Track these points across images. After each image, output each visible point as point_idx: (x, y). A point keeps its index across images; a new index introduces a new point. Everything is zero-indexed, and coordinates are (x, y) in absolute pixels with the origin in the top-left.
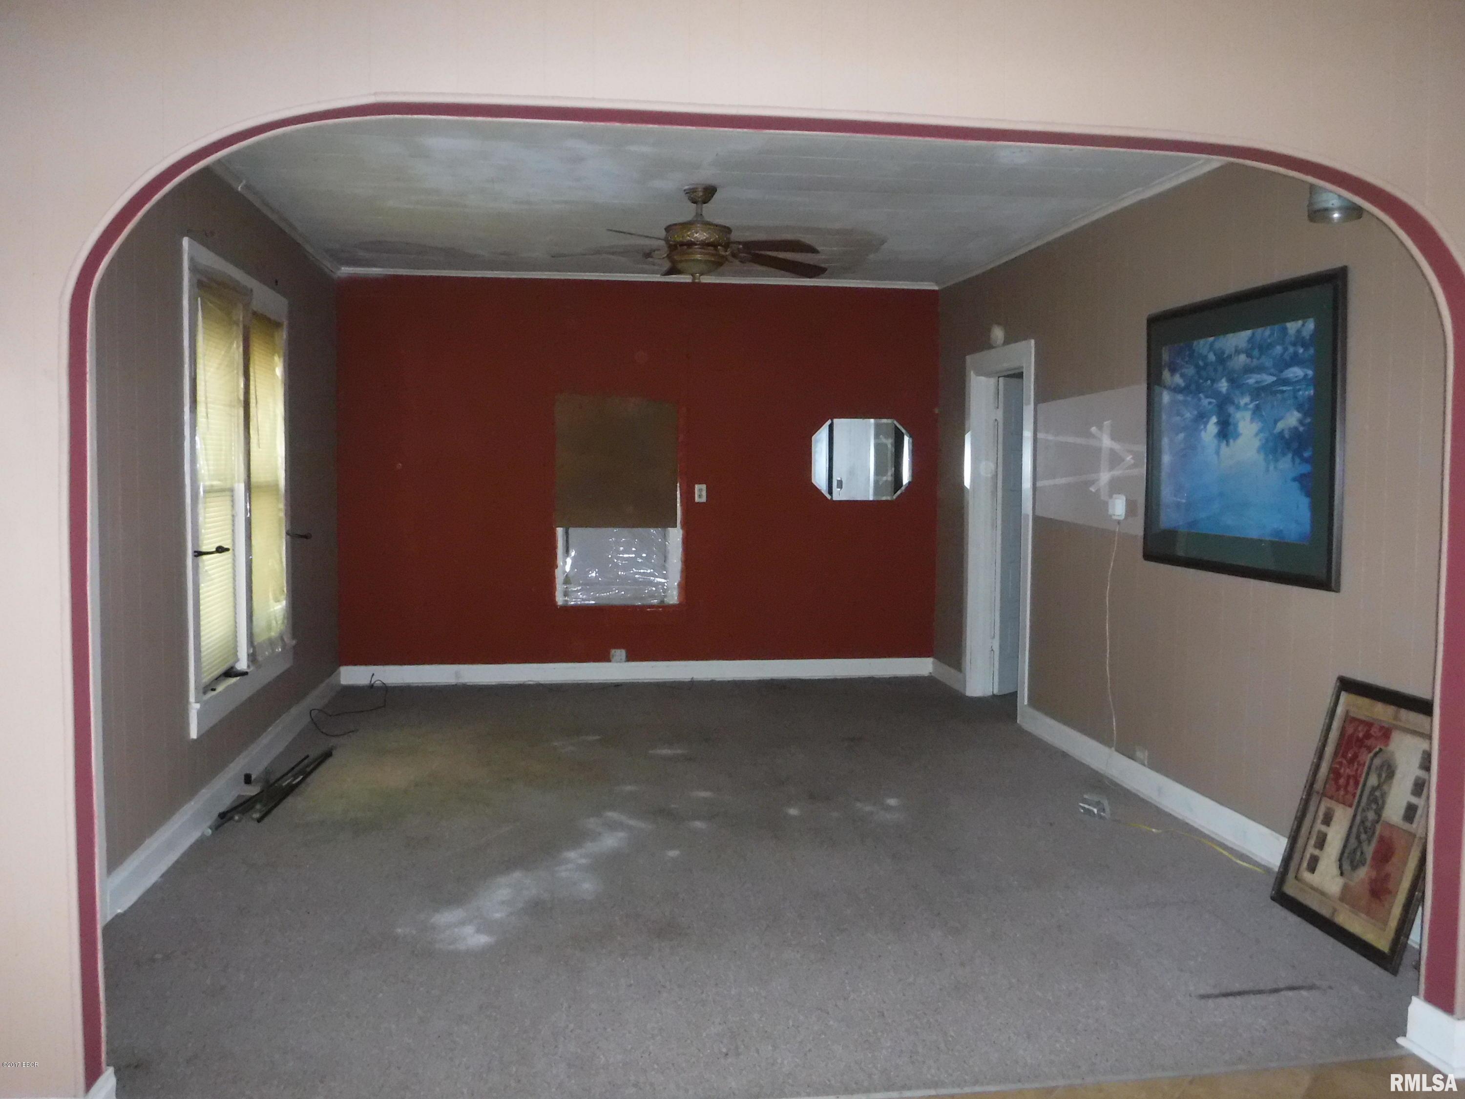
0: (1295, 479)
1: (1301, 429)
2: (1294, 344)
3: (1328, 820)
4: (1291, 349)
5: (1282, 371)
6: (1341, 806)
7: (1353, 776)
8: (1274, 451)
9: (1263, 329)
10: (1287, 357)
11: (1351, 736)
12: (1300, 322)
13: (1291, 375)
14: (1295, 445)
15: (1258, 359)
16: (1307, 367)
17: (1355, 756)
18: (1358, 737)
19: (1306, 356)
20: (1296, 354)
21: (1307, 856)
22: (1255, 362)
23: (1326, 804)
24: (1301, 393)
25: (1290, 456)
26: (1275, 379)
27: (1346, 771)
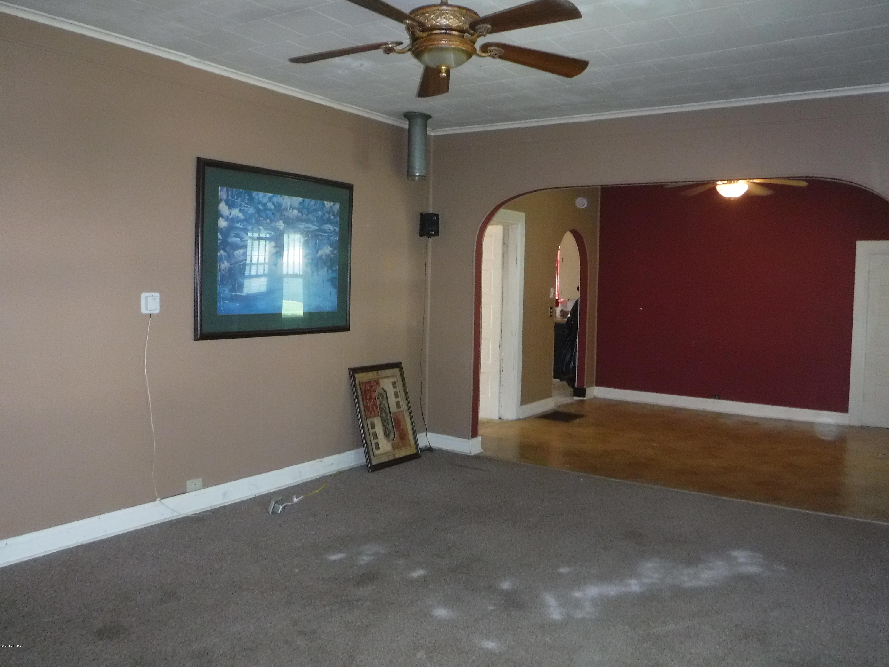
0: (328, 280)
1: (332, 256)
2: (329, 213)
3: (373, 427)
4: (327, 215)
5: (321, 225)
6: (375, 418)
7: (373, 404)
8: (316, 265)
9: (310, 200)
10: (325, 218)
11: (365, 390)
12: (332, 203)
13: (327, 228)
14: (329, 264)
15: (307, 215)
16: (336, 226)
17: (371, 397)
18: (368, 389)
19: (335, 220)
20: (329, 217)
21: (374, 445)
22: (305, 217)
23: (369, 421)
24: (332, 238)
25: (326, 268)
26: (317, 228)
27: (370, 404)
